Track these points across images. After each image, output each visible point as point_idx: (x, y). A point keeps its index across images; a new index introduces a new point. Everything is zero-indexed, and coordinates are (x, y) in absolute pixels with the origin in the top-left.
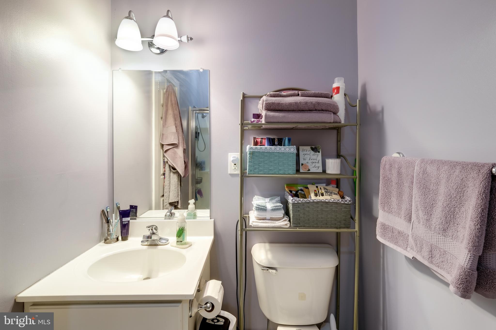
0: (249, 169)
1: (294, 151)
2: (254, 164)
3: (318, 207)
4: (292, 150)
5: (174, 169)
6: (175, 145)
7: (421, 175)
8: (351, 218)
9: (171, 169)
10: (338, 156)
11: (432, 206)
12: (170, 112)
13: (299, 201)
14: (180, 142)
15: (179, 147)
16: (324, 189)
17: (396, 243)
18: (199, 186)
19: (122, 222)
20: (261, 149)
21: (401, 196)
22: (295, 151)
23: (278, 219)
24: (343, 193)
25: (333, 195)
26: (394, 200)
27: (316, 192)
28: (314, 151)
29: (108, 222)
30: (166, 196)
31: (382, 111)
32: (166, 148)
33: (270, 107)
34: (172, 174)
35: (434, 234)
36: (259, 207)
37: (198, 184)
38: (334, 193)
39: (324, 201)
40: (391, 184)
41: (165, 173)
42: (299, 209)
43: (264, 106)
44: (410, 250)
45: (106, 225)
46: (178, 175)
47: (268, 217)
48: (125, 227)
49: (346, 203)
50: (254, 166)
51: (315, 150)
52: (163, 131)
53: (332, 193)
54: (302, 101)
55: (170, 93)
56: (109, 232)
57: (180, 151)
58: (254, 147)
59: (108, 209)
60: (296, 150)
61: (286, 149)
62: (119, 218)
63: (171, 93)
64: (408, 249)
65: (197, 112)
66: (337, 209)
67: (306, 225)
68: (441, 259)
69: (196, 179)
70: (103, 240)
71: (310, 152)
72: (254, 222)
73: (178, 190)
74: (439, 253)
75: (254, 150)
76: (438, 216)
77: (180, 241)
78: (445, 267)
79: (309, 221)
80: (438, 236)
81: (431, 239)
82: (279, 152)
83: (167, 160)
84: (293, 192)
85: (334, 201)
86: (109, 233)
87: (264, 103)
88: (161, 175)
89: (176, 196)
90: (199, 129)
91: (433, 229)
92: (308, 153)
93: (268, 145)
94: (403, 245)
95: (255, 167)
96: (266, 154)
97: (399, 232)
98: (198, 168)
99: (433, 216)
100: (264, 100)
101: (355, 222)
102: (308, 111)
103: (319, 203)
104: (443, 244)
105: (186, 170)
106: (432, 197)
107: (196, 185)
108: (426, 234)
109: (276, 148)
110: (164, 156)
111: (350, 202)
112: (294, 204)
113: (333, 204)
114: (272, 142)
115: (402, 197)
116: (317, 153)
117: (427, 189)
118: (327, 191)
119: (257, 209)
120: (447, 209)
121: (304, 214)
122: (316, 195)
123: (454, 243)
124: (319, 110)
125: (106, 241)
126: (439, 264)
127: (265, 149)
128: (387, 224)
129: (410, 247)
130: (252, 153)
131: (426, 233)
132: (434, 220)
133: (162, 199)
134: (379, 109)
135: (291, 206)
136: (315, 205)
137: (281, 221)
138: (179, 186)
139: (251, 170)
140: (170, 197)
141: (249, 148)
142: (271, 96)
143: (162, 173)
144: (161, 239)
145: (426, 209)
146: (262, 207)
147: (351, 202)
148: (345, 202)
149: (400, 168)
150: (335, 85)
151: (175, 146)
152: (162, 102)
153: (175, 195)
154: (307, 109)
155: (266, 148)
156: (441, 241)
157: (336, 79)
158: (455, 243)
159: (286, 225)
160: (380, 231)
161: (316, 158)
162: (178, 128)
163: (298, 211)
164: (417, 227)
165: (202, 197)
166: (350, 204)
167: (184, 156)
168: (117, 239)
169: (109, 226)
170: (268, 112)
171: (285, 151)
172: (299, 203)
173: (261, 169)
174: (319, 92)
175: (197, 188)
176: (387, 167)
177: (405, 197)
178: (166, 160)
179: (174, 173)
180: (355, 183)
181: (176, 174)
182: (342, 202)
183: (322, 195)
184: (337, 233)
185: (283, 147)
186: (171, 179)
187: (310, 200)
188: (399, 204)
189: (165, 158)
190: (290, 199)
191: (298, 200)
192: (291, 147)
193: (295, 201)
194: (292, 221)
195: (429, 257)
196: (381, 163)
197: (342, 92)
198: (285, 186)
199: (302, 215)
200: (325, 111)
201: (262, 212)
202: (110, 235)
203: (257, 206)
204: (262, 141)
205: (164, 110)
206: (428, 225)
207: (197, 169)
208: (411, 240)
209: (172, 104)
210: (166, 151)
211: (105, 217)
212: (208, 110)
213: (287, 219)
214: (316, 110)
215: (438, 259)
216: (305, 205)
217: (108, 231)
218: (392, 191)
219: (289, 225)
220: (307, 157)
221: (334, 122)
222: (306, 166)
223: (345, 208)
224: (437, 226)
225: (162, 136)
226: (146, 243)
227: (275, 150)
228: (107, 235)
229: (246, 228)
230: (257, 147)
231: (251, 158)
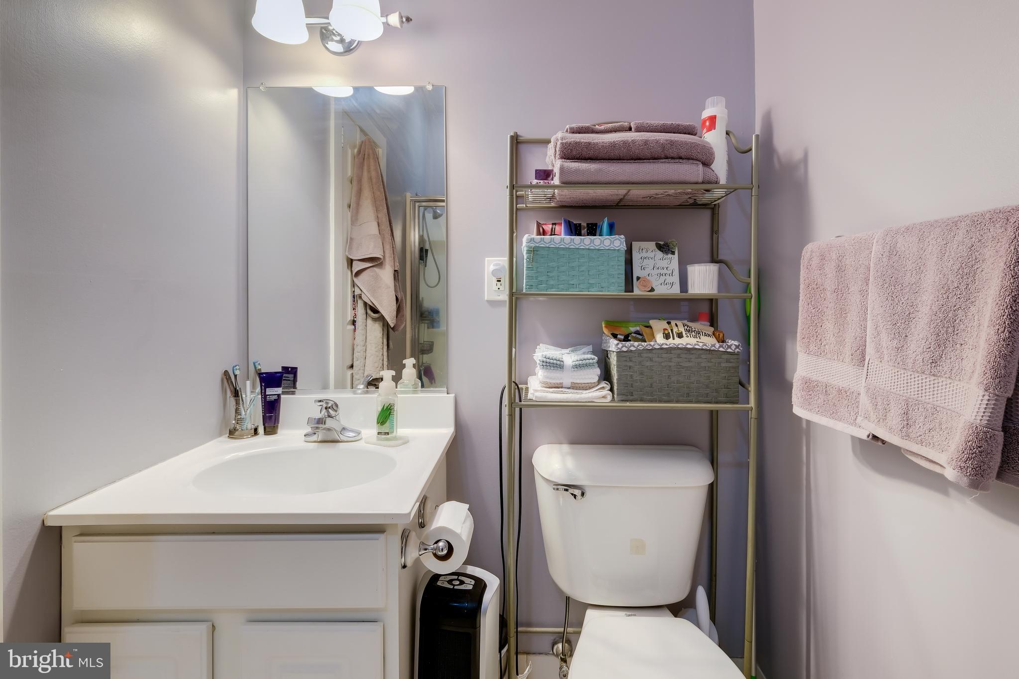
0: (526, 282)
1: (621, 246)
2: (538, 272)
3: (670, 360)
4: (617, 243)
5: (375, 311)
6: (375, 262)
7: (884, 260)
8: (741, 385)
9: (369, 312)
10: (714, 259)
11: (909, 318)
12: (367, 193)
13: (631, 346)
14: (387, 255)
15: (385, 265)
16: (684, 326)
17: (834, 415)
18: (426, 358)
19: (264, 396)
20: (552, 243)
21: (844, 315)
22: (624, 247)
23: (587, 387)
24: (724, 335)
25: (701, 337)
26: (829, 326)
27: (666, 331)
28: (662, 251)
29: (236, 394)
30: (359, 367)
31: (805, 159)
32: (357, 266)
33: (570, 153)
34: (369, 321)
35: (913, 376)
36: (548, 360)
37: (426, 355)
38: (704, 333)
39: (684, 347)
40: (822, 296)
41: (355, 319)
42: (630, 364)
43: (557, 150)
44: (862, 420)
45: (231, 401)
46: (382, 324)
47: (567, 382)
48: (271, 409)
49: (729, 350)
50: (537, 278)
51: (664, 248)
52: (351, 232)
53: (701, 333)
54: (638, 138)
55: (366, 156)
56: (239, 415)
57: (386, 274)
58: (538, 238)
59: (236, 369)
60: (625, 245)
61: (603, 242)
62: (258, 389)
63: (369, 155)
64: (859, 419)
65: (424, 204)
66: (710, 364)
67: (645, 397)
68: (927, 426)
69: (421, 344)
70: (226, 434)
71: (654, 253)
72: (536, 391)
73: (383, 355)
74: (924, 414)
75: (537, 245)
76: (921, 336)
77: (385, 433)
78: (935, 439)
79: (652, 389)
80: (920, 378)
81: (905, 388)
82: (589, 249)
83: (359, 292)
84: (618, 336)
85: (705, 347)
86: (239, 417)
87: (559, 143)
88: (348, 324)
89: (379, 367)
90: (428, 243)
91: (910, 365)
92: (651, 255)
93: (566, 234)
94: (849, 415)
95: (540, 279)
96: (562, 252)
97: (840, 391)
98: (423, 321)
99: (909, 338)
100: (559, 138)
101: (748, 391)
102: (649, 159)
103: (672, 352)
104: (931, 393)
105: (399, 316)
106: (908, 299)
107: (421, 356)
108: (896, 380)
109: (583, 241)
110: (354, 285)
111: (737, 350)
112: (620, 354)
113: (702, 354)
114: (574, 230)
115: (845, 318)
116: (670, 256)
117: (898, 285)
118: (690, 329)
119: (544, 364)
120: (940, 315)
121: (642, 374)
122: (667, 337)
123: (955, 384)
124: (673, 158)
125: (232, 433)
126: (923, 437)
127: (559, 241)
128: (814, 378)
129: (863, 415)
130: (534, 251)
131: (896, 377)
132: (912, 345)
133: (349, 372)
134: (798, 155)
135: (615, 358)
136: (664, 355)
137: (594, 390)
138: (385, 347)
139: (532, 285)
140: (366, 368)
141: (527, 239)
142: (574, 131)
143: (349, 319)
144: (344, 429)
145: (896, 327)
146: (555, 361)
147: (740, 350)
148: (727, 349)
149: (841, 258)
150: (706, 114)
151: (377, 263)
152: (349, 173)
153: (376, 365)
154: (649, 155)
155: (562, 240)
156: (928, 387)
157: (709, 101)
158: (957, 385)
159: (604, 397)
160: (799, 395)
161: (668, 266)
162: (382, 227)
163: (630, 368)
164: (878, 369)
165: (433, 383)
166: (738, 354)
167: (395, 286)
168: (256, 430)
169: (237, 403)
170: (566, 162)
171: (602, 245)
172: (631, 351)
173: (552, 282)
174: (674, 123)
175: (423, 363)
176: (815, 261)
177: (853, 316)
178: (357, 292)
179: (374, 320)
180: (748, 319)
181: (379, 321)
182: (721, 349)
183: (680, 336)
184: (711, 412)
185: (596, 238)
186: (368, 331)
187: (654, 345)
188: (841, 334)
189: (356, 288)
190: (613, 345)
191: (629, 345)
192: (614, 238)
193: (622, 347)
194: (617, 389)
195: (902, 426)
196: (802, 258)
197: (721, 126)
198: (603, 325)
199: (637, 377)
200: (686, 159)
201: (554, 371)
202: (239, 421)
203: (544, 359)
204: (555, 229)
205: (355, 189)
206: (899, 360)
207: (423, 323)
208: (864, 400)
209: (370, 179)
210: (358, 274)
211: (231, 386)
212: (443, 201)
213: (605, 385)
214: (667, 158)
215: (920, 427)
216: (645, 355)
217: (236, 412)
218: (825, 310)
219: (609, 398)
220: (649, 263)
221: (703, 183)
222: (646, 281)
223: (728, 361)
224: (920, 358)
225: (350, 242)
226: (314, 438)
227: (580, 243)
228: (234, 422)
229: (520, 401)
230: (543, 238)
231: (531, 260)
